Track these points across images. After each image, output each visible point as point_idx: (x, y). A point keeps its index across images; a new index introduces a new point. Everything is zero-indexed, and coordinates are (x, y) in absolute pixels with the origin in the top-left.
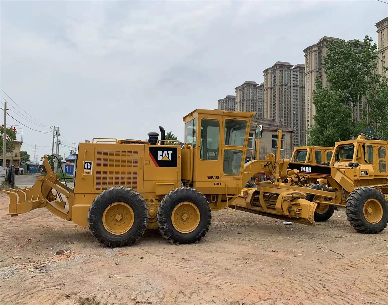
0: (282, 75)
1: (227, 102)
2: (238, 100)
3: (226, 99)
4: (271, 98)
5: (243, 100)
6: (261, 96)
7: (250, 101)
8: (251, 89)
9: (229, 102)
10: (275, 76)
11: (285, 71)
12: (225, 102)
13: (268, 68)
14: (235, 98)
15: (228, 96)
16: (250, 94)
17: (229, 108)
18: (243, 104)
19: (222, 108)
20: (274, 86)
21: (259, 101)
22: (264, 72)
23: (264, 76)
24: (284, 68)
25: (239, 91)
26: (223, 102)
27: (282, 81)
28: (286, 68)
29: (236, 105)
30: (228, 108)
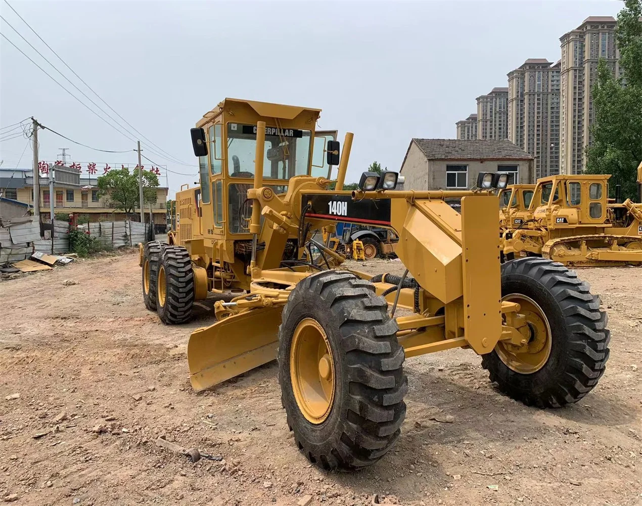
0: (598, 43)
1: (494, 99)
2: (512, 95)
3: (491, 95)
4: (575, 88)
5: (522, 95)
6: (558, 85)
7: (536, 95)
8: (537, 73)
9: (498, 99)
10: (583, 46)
11: (604, 34)
12: (489, 100)
13: (570, 31)
14: (508, 92)
15: (495, 89)
16: (535, 82)
17: (498, 110)
18: (522, 101)
19: (485, 111)
20: (581, 64)
21: (553, 94)
22: (562, 39)
23: (562, 46)
24: (603, 27)
25: (514, 79)
26: (485, 100)
27: (598, 54)
28: (606, 28)
29: (510, 105)
30: (495, 110)
